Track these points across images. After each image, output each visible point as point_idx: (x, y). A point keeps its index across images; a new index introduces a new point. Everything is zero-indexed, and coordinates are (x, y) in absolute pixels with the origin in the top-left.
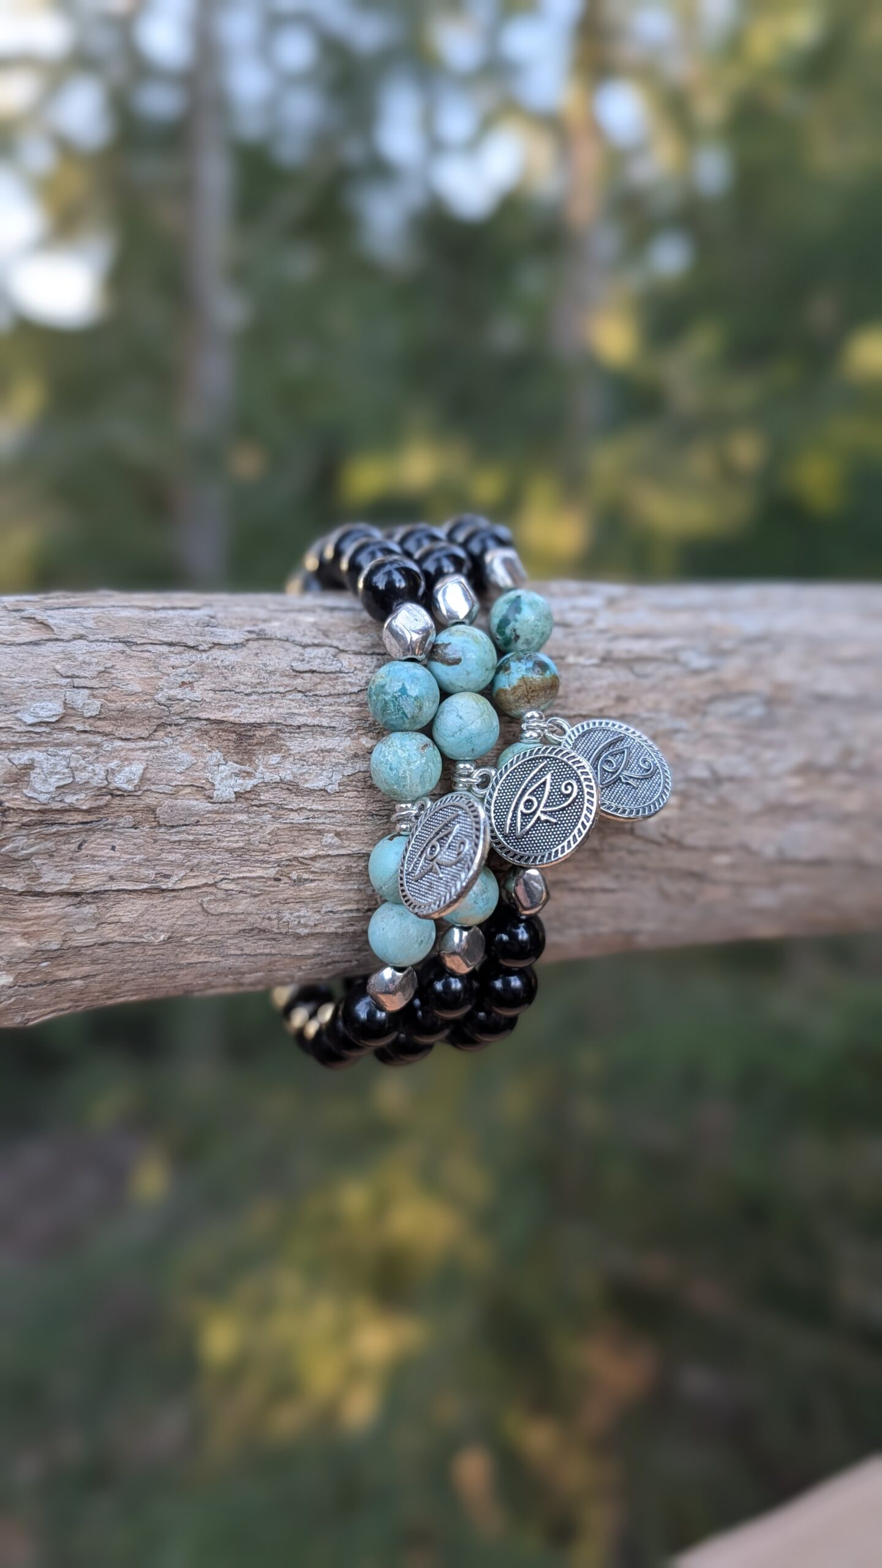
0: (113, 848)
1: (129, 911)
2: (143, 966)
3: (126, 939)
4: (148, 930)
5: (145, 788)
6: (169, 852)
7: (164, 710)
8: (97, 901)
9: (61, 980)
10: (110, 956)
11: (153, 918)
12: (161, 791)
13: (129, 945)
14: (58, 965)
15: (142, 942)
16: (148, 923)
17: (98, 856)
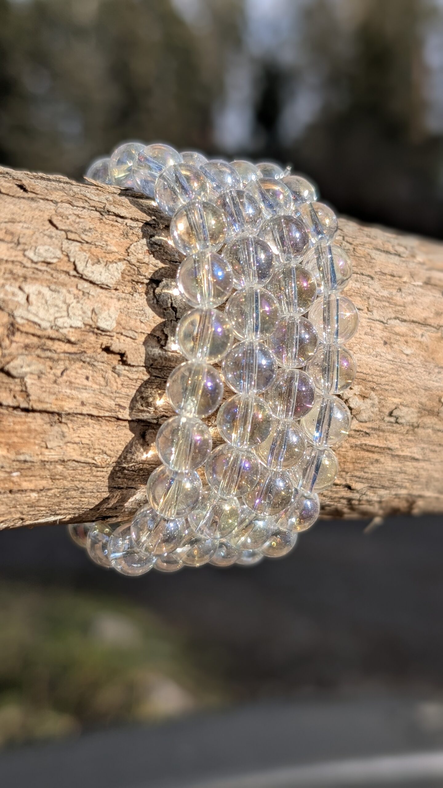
0: (87, 378)
1: (89, 435)
2: (87, 485)
3: (83, 459)
4: (99, 453)
5: (118, 331)
6: (128, 388)
7: (134, 270)
8: (68, 422)
9: (22, 491)
10: (66, 474)
11: (106, 442)
12: (128, 335)
13: (82, 464)
14: (26, 476)
15: (93, 464)
16: (102, 447)
17: (74, 383)
